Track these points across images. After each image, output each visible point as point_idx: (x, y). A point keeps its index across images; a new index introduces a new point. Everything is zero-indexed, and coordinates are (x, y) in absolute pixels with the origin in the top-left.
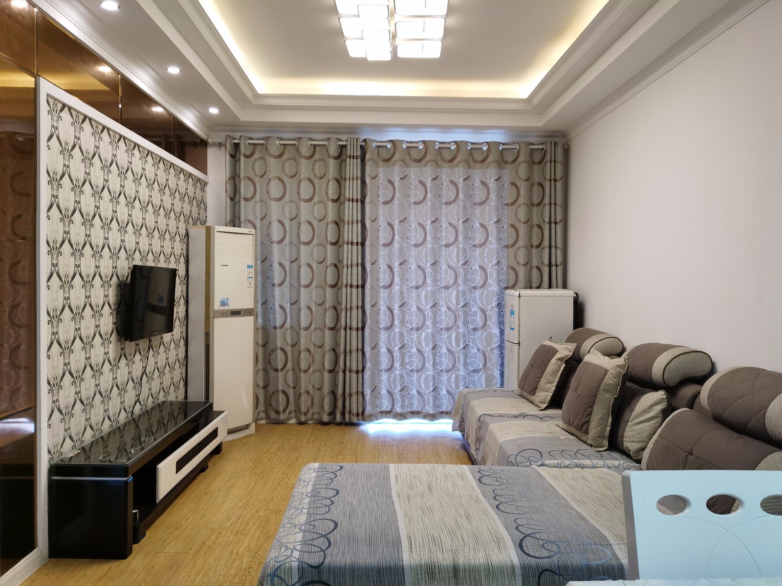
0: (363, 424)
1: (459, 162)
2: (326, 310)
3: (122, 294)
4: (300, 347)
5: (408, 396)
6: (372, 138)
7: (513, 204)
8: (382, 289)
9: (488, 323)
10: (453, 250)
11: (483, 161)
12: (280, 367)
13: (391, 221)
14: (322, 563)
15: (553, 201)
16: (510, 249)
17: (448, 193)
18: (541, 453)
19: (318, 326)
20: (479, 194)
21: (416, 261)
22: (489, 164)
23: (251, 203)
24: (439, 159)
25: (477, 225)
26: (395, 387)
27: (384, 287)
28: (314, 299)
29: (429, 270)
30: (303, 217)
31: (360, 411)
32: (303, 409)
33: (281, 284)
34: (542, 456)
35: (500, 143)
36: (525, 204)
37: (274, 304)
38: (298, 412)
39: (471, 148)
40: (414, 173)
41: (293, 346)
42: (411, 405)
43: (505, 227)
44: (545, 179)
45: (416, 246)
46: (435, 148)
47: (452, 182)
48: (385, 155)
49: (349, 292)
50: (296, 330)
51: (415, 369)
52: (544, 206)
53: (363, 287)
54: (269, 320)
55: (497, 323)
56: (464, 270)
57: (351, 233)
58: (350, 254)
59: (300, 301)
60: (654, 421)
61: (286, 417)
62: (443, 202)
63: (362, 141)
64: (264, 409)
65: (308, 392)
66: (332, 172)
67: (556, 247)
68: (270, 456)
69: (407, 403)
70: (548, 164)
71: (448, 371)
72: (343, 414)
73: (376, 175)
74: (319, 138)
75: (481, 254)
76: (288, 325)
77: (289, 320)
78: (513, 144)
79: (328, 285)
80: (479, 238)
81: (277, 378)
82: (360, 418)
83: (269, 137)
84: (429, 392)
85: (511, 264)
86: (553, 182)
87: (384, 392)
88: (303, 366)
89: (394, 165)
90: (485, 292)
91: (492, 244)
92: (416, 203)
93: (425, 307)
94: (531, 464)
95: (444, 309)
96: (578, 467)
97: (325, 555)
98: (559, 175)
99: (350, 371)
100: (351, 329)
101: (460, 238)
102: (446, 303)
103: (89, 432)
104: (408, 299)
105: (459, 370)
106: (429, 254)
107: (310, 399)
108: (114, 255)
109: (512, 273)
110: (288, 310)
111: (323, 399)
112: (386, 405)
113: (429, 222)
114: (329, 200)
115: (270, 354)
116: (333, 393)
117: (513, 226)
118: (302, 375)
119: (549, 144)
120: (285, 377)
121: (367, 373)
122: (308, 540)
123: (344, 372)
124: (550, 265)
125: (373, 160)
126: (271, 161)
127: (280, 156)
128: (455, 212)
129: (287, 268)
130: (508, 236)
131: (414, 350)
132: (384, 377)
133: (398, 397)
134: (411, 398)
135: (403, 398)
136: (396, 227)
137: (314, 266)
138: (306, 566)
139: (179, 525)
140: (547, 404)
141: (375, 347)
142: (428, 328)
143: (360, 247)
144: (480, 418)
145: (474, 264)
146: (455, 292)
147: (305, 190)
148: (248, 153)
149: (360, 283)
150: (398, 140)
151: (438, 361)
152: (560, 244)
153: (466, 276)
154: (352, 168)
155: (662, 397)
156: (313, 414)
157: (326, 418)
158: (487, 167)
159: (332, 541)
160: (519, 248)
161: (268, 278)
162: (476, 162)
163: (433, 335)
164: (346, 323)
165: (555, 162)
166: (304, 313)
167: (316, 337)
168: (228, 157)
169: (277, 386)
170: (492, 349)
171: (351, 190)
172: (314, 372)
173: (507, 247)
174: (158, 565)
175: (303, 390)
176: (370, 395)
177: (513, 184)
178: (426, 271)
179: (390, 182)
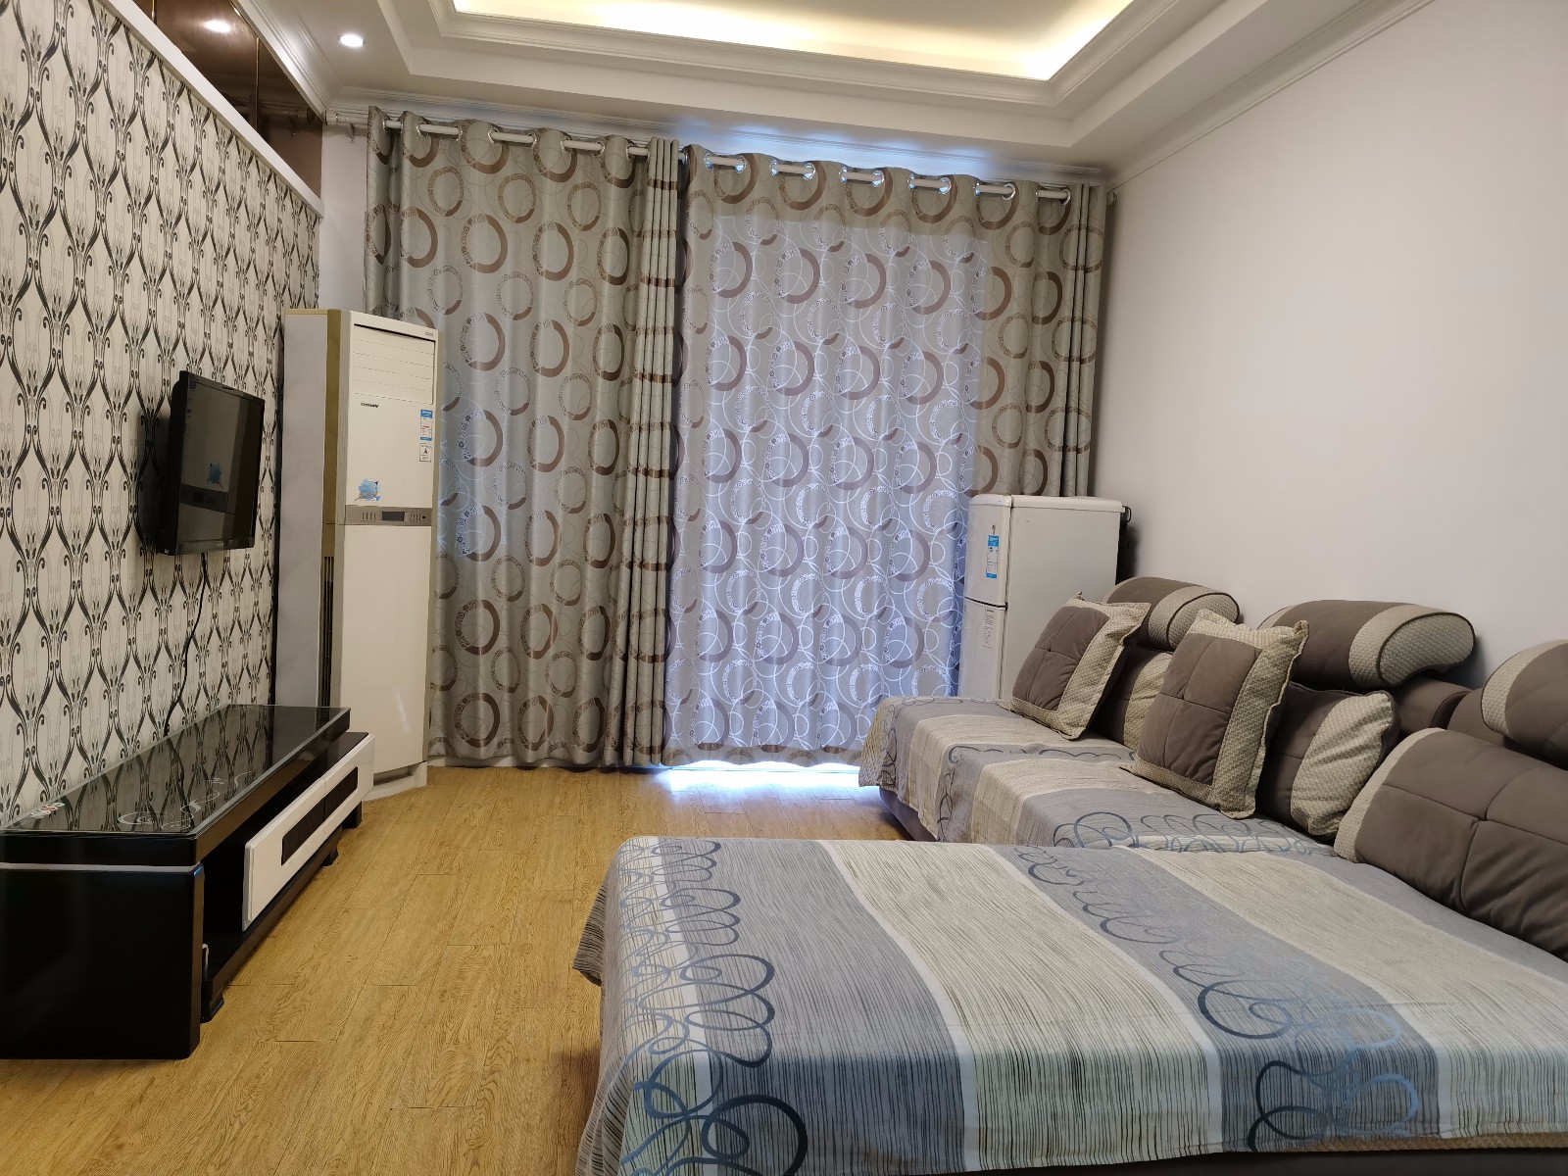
0: (660, 771)
1: (889, 216)
2: (589, 522)
3: (147, 442)
4: (528, 601)
5: (758, 712)
6: (705, 145)
7: (996, 314)
8: (711, 484)
9: (932, 564)
10: (868, 406)
11: (939, 218)
12: (482, 643)
13: (737, 334)
14: (768, 1054)
15: (1078, 314)
16: (985, 412)
17: (863, 282)
18: (1125, 821)
19: (569, 557)
20: (927, 289)
21: (788, 426)
22: (952, 223)
23: (424, 272)
24: (847, 205)
25: (920, 356)
26: (733, 693)
27: (717, 479)
28: (561, 496)
29: (814, 446)
30: (546, 312)
31: (657, 742)
32: (532, 736)
33: (489, 461)
34: (1129, 827)
35: (977, 180)
36: (1022, 316)
37: (473, 504)
38: (518, 742)
39: (916, 187)
40: (792, 231)
41: (511, 599)
42: (765, 731)
43: (976, 364)
44: (1065, 264)
45: (790, 392)
46: (840, 180)
47: (871, 258)
48: (729, 187)
49: (641, 485)
50: (520, 564)
51: (775, 656)
52: (1060, 323)
53: (673, 475)
54: (460, 540)
55: (949, 564)
56: (889, 449)
57: (650, 354)
58: (647, 401)
59: (531, 499)
60: (1365, 756)
61: (491, 754)
62: (849, 301)
63: (682, 152)
64: (441, 735)
65: (542, 701)
66: (613, 217)
67: (1079, 412)
68: (474, 832)
69: (755, 727)
70: (1074, 233)
71: (842, 663)
72: (620, 749)
73: (710, 231)
74: (585, 135)
75: (925, 418)
76: (501, 551)
77: (503, 541)
78: (1002, 184)
79: (595, 467)
80: (921, 384)
81: (476, 666)
82: (657, 756)
83: (470, 122)
84: (804, 706)
85: (984, 444)
86: (1081, 273)
87: (707, 702)
88: (535, 644)
89: (749, 210)
90: (929, 500)
91: (948, 396)
92: (792, 299)
93: (805, 525)
94: (1111, 844)
95: (841, 531)
96: (1207, 850)
97: (768, 1034)
98: (1095, 259)
99: (638, 658)
100: (642, 565)
101: (884, 381)
102: (847, 519)
103: (77, 763)
104: (768, 508)
105: (867, 661)
106: (817, 411)
107: (546, 716)
108: (135, 346)
109: (985, 461)
110: (503, 520)
111: (577, 715)
112: (710, 732)
113: (821, 342)
114: (604, 278)
115: (461, 616)
116: (599, 704)
117: (994, 363)
118: (532, 662)
119: (1078, 191)
120: (493, 666)
121: (675, 663)
122: (715, 1003)
123: (625, 658)
124: (1065, 449)
125: (704, 195)
126: (475, 177)
127: (494, 169)
128: (876, 323)
129: (504, 426)
130: (984, 384)
131: (776, 617)
132: (709, 671)
133: (736, 713)
134: (764, 717)
135: (748, 715)
136: (748, 348)
137: (565, 423)
138: (729, 1061)
139: (300, 980)
140: (1083, 729)
141: (692, 608)
142: (807, 569)
143: (669, 386)
144: (951, 752)
145: (908, 439)
146: (866, 497)
147: (552, 253)
148: (420, 155)
149: (666, 467)
150: (760, 155)
151: (823, 641)
152: (1086, 406)
153: (891, 463)
154: (660, 208)
155: (1383, 705)
156: (551, 748)
157: (581, 757)
158: (947, 231)
159: (774, 1003)
160: (1003, 409)
161: (461, 445)
162: (924, 218)
163: (818, 586)
164: (633, 553)
165: (1088, 230)
166: (540, 526)
167: (563, 582)
168: (374, 159)
169: (475, 685)
170: (936, 620)
171: (655, 258)
172: (556, 657)
173: (977, 405)
174: (271, 1070)
175: (531, 695)
176: (680, 710)
177: (999, 272)
178: (809, 448)
179: (740, 248)
